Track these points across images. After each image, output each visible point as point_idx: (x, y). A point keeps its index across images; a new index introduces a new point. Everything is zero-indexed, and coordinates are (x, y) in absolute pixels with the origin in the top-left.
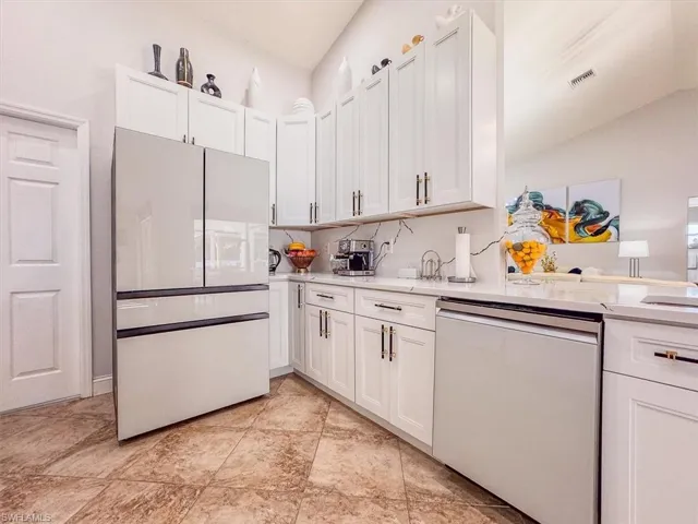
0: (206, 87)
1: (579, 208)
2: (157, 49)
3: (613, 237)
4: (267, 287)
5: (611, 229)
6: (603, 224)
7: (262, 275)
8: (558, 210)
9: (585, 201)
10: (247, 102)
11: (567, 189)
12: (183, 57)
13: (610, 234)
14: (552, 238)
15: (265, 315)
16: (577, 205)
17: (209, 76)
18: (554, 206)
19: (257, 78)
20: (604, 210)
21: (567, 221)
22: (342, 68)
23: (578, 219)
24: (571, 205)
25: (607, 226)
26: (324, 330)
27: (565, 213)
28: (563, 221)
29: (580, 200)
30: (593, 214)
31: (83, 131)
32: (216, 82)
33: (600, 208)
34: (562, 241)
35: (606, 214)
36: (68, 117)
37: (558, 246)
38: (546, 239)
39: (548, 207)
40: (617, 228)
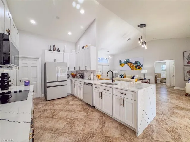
0: (57, 50)
1: (136, 63)
2: (50, 46)
3: (142, 69)
4: (66, 81)
5: (142, 67)
6: (140, 66)
7: (66, 79)
8: (132, 63)
9: (137, 61)
10: (64, 51)
11: (134, 59)
12: (54, 46)
14: (131, 69)
15: (66, 85)
16: (136, 62)
17: (58, 48)
18: (132, 62)
19: (66, 47)
22: (79, 45)
23: (136, 65)
24: (135, 62)
26: (74, 87)
28: (133, 65)
29: (136, 61)
30: (139, 64)
31: (40, 59)
32: (59, 49)
35: (141, 64)
36: (38, 57)
37: (133, 71)
38: (130, 69)
39: (131, 62)
40: (143, 67)
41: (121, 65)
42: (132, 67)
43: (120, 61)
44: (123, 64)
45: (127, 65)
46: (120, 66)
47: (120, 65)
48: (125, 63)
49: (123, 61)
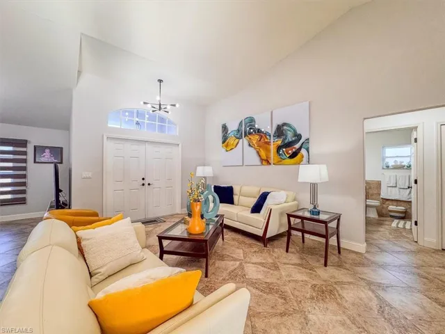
1: (280, 131)
3: (305, 159)
5: (303, 151)
6: (297, 146)
8: (265, 134)
9: (285, 124)
11: (272, 112)
13: (303, 157)
14: (262, 160)
16: (279, 128)
18: (263, 130)
20: (298, 132)
21: (272, 143)
23: (279, 142)
24: (275, 128)
25: (300, 149)
27: (270, 136)
28: (268, 143)
29: (280, 123)
30: (290, 137)
33: (295, 131)
34: (269, 163)
35: (299, 137)
37: (266, 168)
38: (257, 161)
39: (259, 131)
40: (308, 150)
41: (227, 146)
42: (263, 153)
43: (225, 128)
44: (232, 141)
45: (245, 141)
46: (224, 150)
47: (224, 142)
48: (239, 135)
49: (233, 127)
